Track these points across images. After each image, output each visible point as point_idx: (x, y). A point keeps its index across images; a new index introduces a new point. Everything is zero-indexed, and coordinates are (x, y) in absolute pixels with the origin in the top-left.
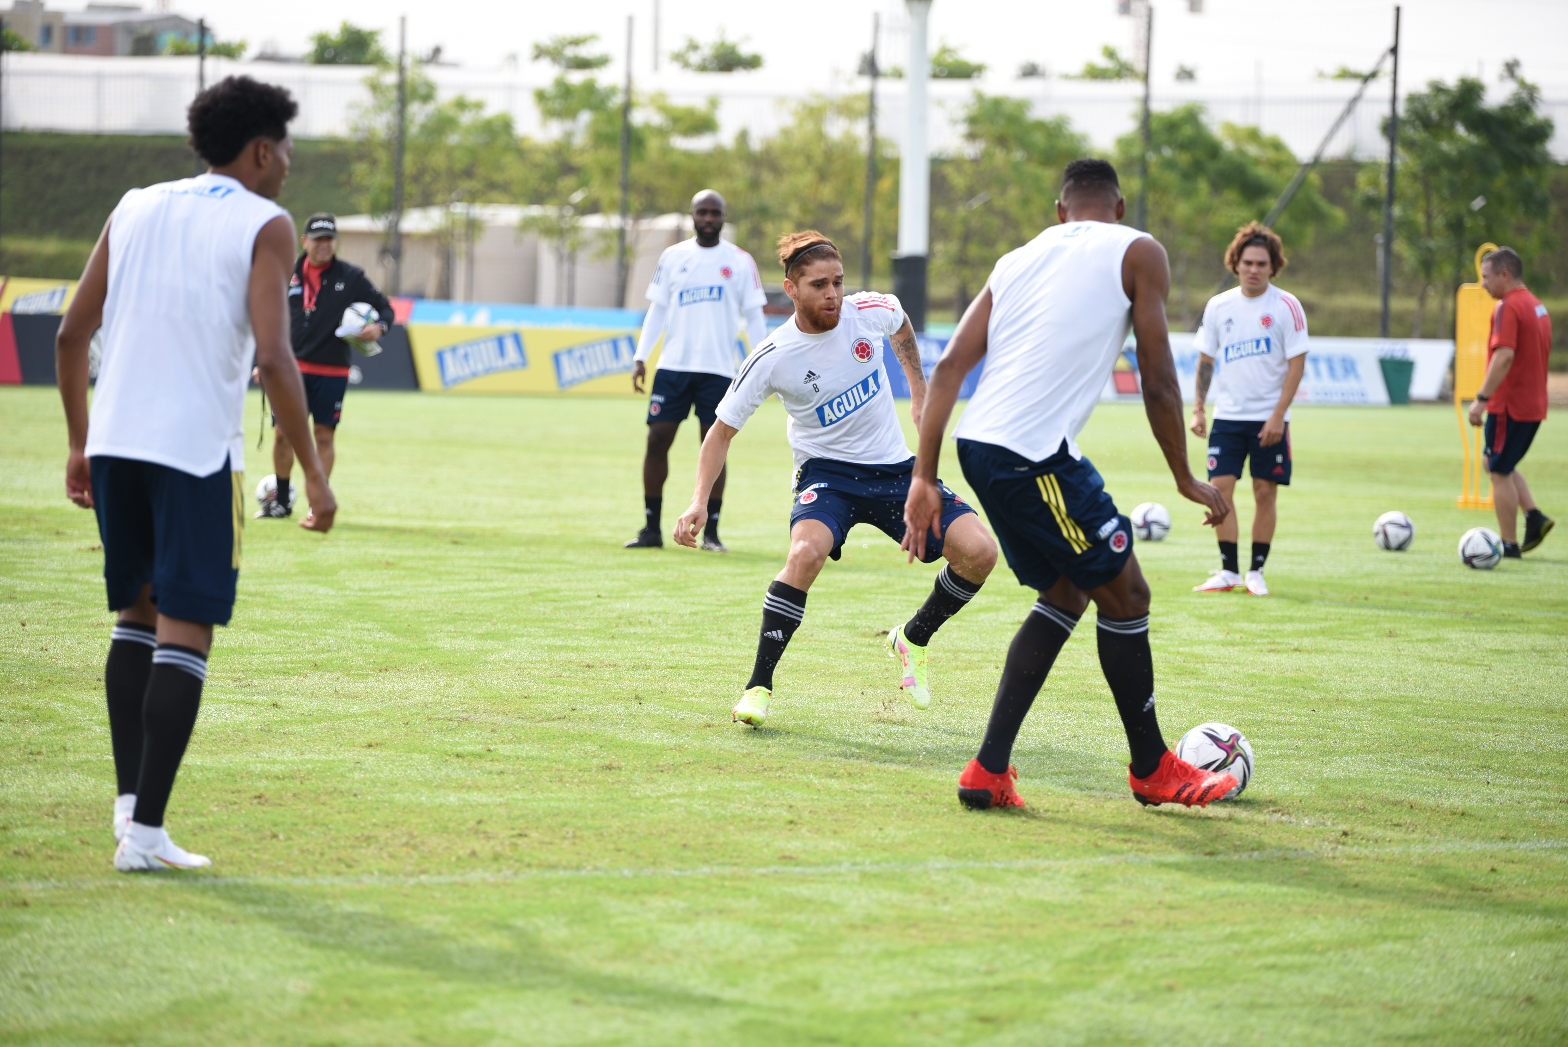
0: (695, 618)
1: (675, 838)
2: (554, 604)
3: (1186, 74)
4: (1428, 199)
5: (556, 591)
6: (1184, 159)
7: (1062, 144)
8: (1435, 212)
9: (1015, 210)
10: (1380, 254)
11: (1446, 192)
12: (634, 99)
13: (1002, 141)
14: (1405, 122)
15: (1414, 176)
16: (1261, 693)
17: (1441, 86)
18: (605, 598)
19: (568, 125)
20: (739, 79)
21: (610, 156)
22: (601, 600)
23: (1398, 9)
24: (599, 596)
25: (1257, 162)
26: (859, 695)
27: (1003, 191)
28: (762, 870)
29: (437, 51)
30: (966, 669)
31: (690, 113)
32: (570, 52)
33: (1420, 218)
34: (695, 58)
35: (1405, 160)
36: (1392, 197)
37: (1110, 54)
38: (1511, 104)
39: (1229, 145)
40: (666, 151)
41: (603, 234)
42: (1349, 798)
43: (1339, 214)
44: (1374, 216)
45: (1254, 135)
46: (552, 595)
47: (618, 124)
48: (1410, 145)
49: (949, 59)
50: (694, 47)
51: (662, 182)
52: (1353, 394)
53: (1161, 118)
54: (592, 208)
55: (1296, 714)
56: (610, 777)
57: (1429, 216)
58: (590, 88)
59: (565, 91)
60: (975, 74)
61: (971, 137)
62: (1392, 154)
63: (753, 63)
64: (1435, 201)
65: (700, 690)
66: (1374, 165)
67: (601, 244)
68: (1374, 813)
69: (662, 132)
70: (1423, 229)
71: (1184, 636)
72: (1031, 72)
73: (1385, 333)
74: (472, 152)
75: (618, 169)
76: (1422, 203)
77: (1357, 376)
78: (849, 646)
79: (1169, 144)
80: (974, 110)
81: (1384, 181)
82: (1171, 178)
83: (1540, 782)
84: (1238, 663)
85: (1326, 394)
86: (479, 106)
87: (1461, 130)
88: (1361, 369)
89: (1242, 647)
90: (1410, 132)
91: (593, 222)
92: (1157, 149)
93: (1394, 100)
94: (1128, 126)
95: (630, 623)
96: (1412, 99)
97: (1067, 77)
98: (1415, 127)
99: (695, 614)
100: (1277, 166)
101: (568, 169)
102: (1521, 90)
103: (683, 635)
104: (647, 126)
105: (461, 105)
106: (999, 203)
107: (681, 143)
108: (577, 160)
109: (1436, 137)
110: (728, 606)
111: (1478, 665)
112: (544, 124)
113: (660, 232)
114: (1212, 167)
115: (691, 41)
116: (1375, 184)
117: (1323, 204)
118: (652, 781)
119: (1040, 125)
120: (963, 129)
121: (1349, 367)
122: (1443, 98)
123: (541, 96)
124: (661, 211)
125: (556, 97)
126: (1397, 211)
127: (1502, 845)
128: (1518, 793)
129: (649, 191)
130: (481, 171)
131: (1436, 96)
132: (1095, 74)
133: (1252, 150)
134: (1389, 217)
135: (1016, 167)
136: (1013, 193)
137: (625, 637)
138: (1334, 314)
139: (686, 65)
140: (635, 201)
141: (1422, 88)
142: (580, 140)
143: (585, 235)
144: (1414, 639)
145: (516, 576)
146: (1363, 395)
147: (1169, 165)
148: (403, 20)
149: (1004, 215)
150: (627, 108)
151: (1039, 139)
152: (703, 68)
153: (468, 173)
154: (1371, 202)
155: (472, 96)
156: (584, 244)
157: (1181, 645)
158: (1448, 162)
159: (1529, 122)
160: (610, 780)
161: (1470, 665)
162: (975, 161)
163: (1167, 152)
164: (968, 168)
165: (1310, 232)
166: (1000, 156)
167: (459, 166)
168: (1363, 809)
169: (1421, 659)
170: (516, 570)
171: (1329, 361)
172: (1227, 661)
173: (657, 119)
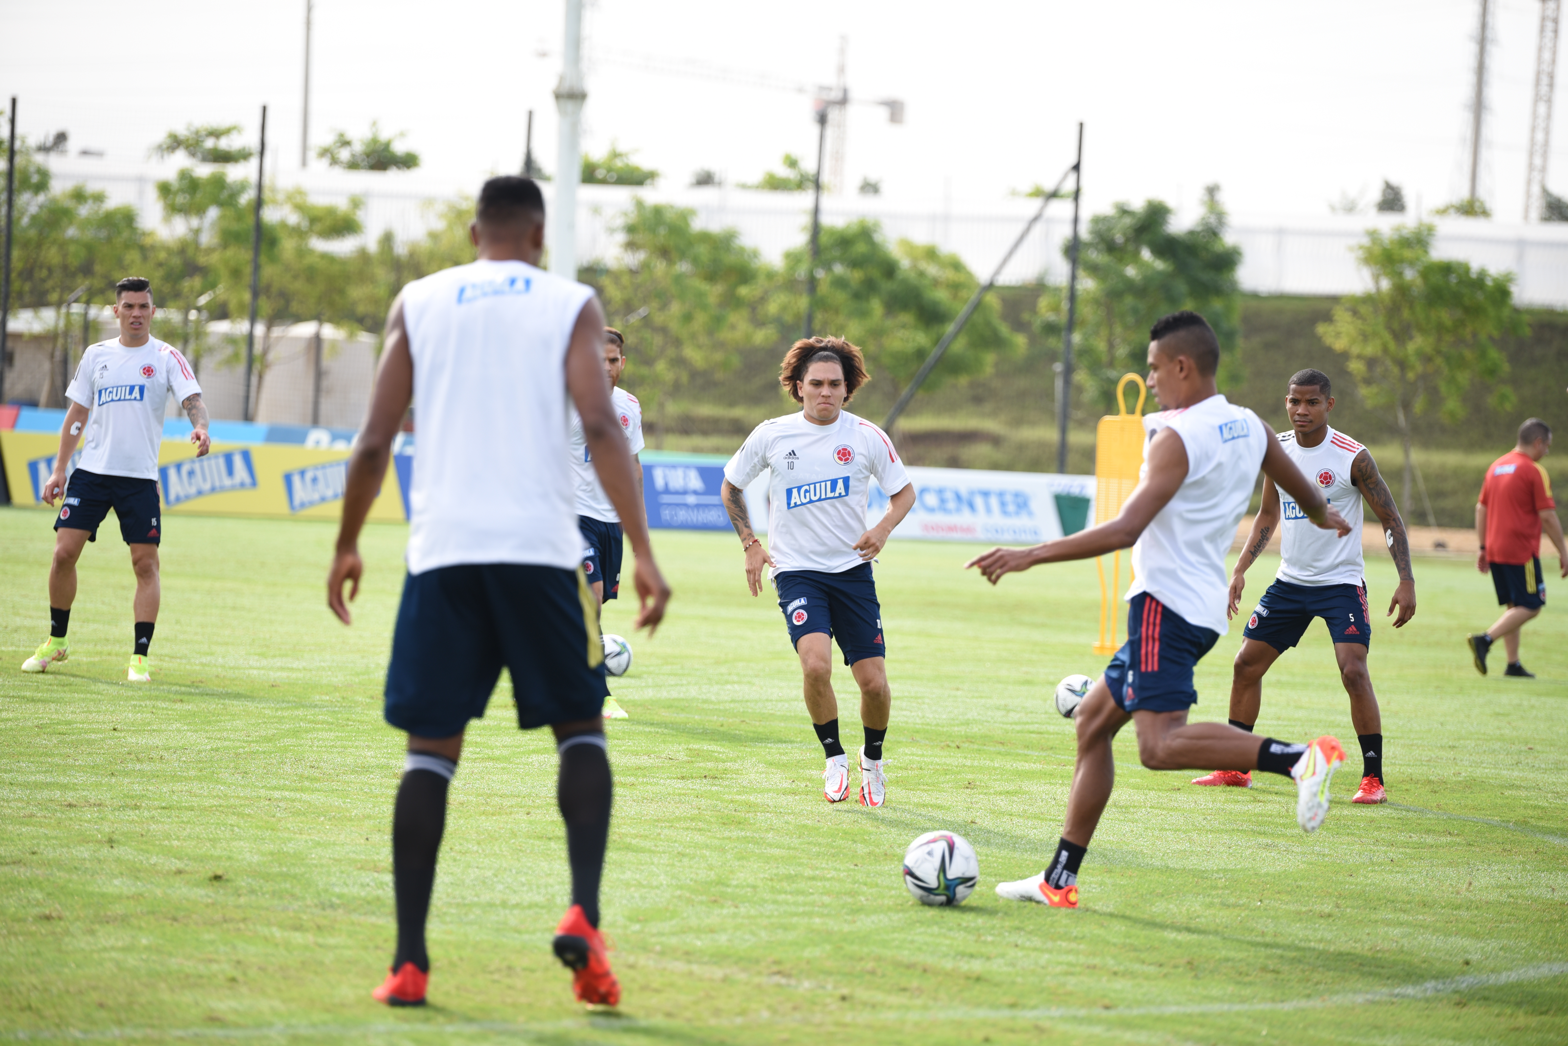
0: (213, 754)
1: (95, 996)
2: (61, 737)
3: (870, 188)
4: (1110, 326)
5: (69, 723)
6: (856, 276)
7: (729, 259)
8: (1118, 341)
9: (674, 326)
10: (1059, 384)
11: (1130, 320)
12: (267, 195)
13: (664, 253)
14: (1088, 245)
15: (1096, 302)
16: (806, 846)
17: (1126, 208)
18: (121, 731)
19: (195, 222)
20: (393, 178)
21: (242, 255)
22: (116, 734)
23: (1081, 125)
24: (115, 729)
25: (936, 283)
26: (362, 841)
27: (664, 306)
28: (180, 1033)
29: (61, 138)
30: (493, 815)
31: (331, 212)
32: (209, 143)
33: (1101, 346)
34: (344, 155)
35: (1087, 284)
36: (1071, 325)
37: (792, 163)
38: (1199, 229)
39: (905, 263)
40: (302, 252)
41: (230, 340)
42: (861, 959)
43: (1020, 341)
44: (1053, 343)
45: (931, 254)
46: (62, 728)
47: (250, 221)
48: (1094, 269)
49: (619, 163)
50: (346, 143)
51: (299, 285)
52: (1025, 532)
53: (832, 232)
54: (221, 313)
55: (835, 869)
56: (44, 928)
57: (1111, 346)
58: (219, 182)
59: (190, 183)
60: (648, 181)
61: (631, 246)
62: (1074, 277)
63: (408, 162)
64: (1118, 329)
65: (185, 833)
66: (1057, 290)
67: (228, 351)
68: (883, 976)
69: (298, 232)
70: (1105, 358)
71: (744, 784)
72: (705, 180)
73: (1062, 468)
74: (90, 248)
75: (248, 270)
76: (1104, 332)
77: (1030, 514)
78: (373, 787)
79: (842, 260)
80: (632, 218)
81: (1065, 306)
82: (840, 297)
83: (1073, 945)
84: (793, 813)
85: (997, 531)
86: (99, 198)
87: (1146, 254)
88: (1034, 505)
89: (804, 797)
90: (1095, 256)
91: (221, 327)
92: (827, 266)
93: (1076, 220)
94: (799, 240)
95: (138, 760)
96: (1097, 220)
97: (744, 187)
98: (1099, 251)
99: (217, 750)
100: (955, 287)
101: (192, 268)
102: (1208, 215)
103: (192, 773)
104: (283, 225)
105: (79, 196)
106: (659, 319)
107: (319, 245)
108: (202, 260)
109: (1121, 260)
110: (257, 742)
111: (1051, 820)
112: (167, 219)
113: (296, 339)
114: (887, 286)
115: (342, 135)
116: (1056, 309)
117: (1004, 329)
118: (92, 932)
119: (705, 237)
120: (621, 237)
121: (1022, 503)
122: (1128, 221)
123: (165, 189)
124: (298, 319)
125: (182, 190)
126: (1077, 338)
127: (1006, 1013)
128: (1045, 958)
129: (285, 296)
130: (98, 268)
131: (1120, 217)
132: (775, 184)
133: (932, 270)
134: (1069, 343)
135: (678, 279)
136: (675, 308)
137: (127, 774)
138: (1021, 447)
139: (334, 161)
140: (266, 306)
141: (1106, 209)
142: (207, 239)
143: (211, 341)
144: (992, 791)
145: (30, 706)
146: (1036, 533)
147: (840, 283)
148: (14, 102)
149: (663, 330)
150: (259, 203)
151: (702, 250)
152: (353, 165)
153: (86, 269)
154: (1051, 329)
155: (92, 187)
156: (211, 350)
157: (739, 793)
158: (1130, 287)
159: (1218, 248)
160: (43, 931)
161: (1042, 819)
162: (633, 272)
163: (839, 269)
164: (625, 280)
165: (989, 359)
166: (660, 267)
167: (74, 262)
168: (873, 972)
169: (993, 812)
170: (33, 700)
171: (1001, 494)
172: (781, 810)
173: (294, 219)
